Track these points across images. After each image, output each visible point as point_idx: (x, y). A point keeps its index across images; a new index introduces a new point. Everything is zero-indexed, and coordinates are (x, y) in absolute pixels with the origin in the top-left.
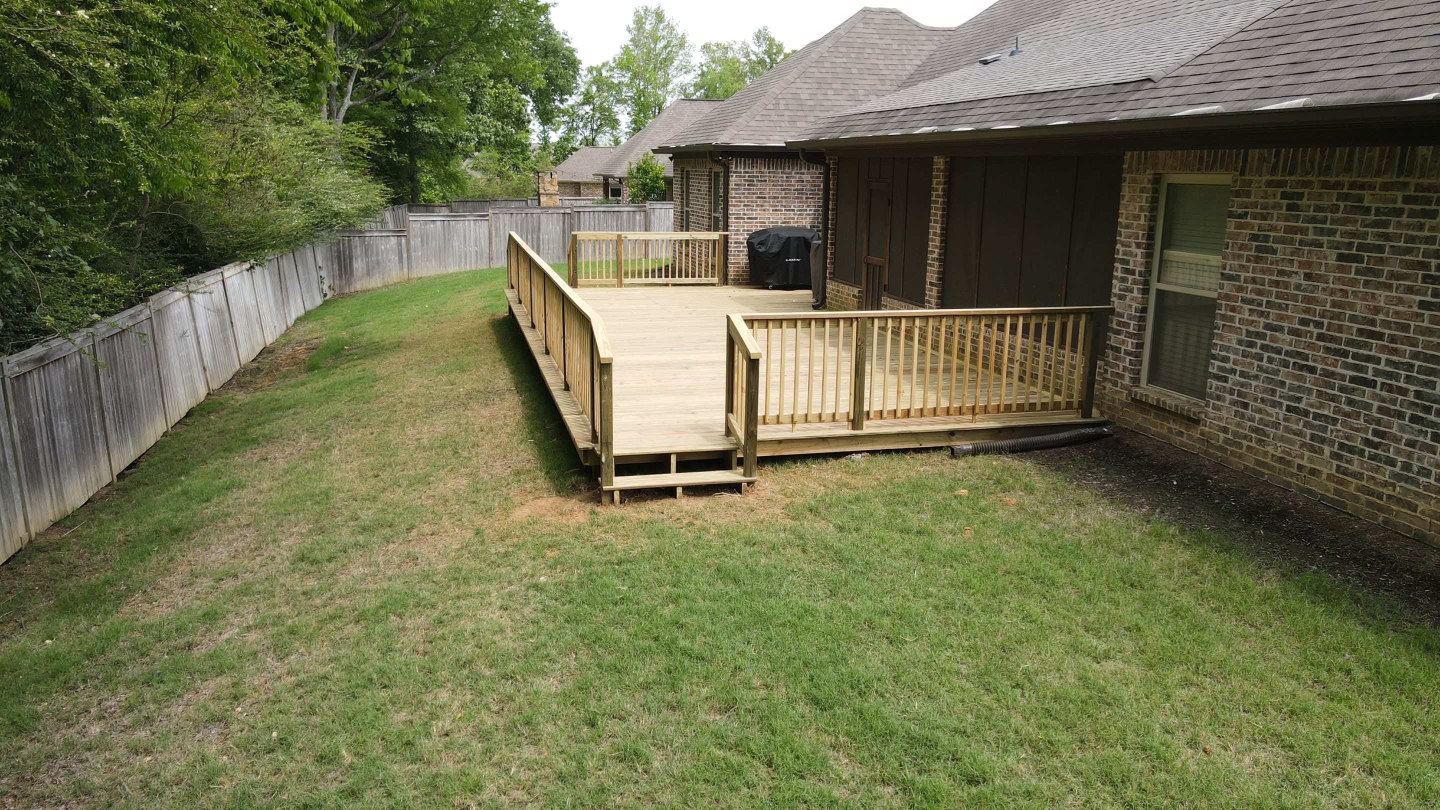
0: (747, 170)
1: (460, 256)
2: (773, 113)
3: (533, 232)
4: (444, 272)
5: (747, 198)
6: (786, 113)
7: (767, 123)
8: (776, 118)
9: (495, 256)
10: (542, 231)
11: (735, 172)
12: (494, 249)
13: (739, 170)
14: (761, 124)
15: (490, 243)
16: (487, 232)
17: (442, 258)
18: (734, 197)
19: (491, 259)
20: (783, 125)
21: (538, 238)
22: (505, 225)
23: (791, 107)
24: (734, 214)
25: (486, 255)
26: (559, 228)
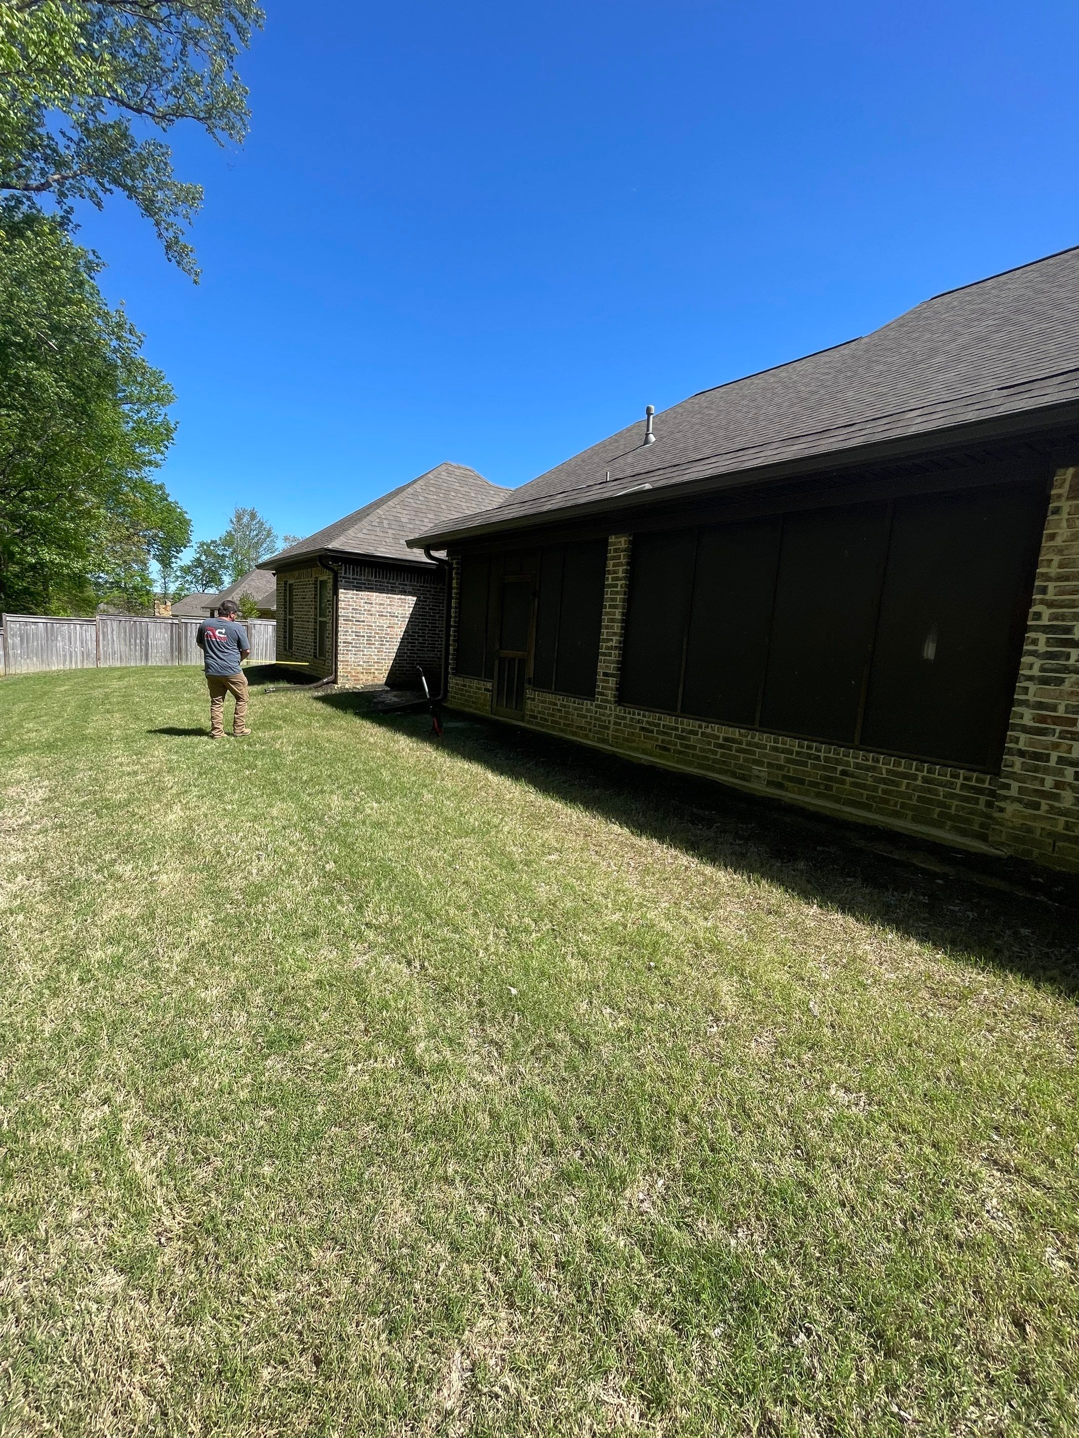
0: (355, 577)
1: (65, 656)
2: (378, 529)
3: (141, 638)
4: (45, 668)
5: (355, 602)
6: (390, 531)
7: (373, 537)
8: (382, 534)
9: (102, 657)
10: (150, 637)
11: (344, 578)
12: (102, 651)
13: (347, 576)
14: (367, 537)
15: (98, 645)
16: (94, 636)
17: (45, 657)
18: (343, 601)
19: (98, 659)
20: (387, 540)
21: (147, 643)
22: (112, 632)
23: (393, 527)
24: (343, 616)
25: (93, 655)
26: (167, 636)
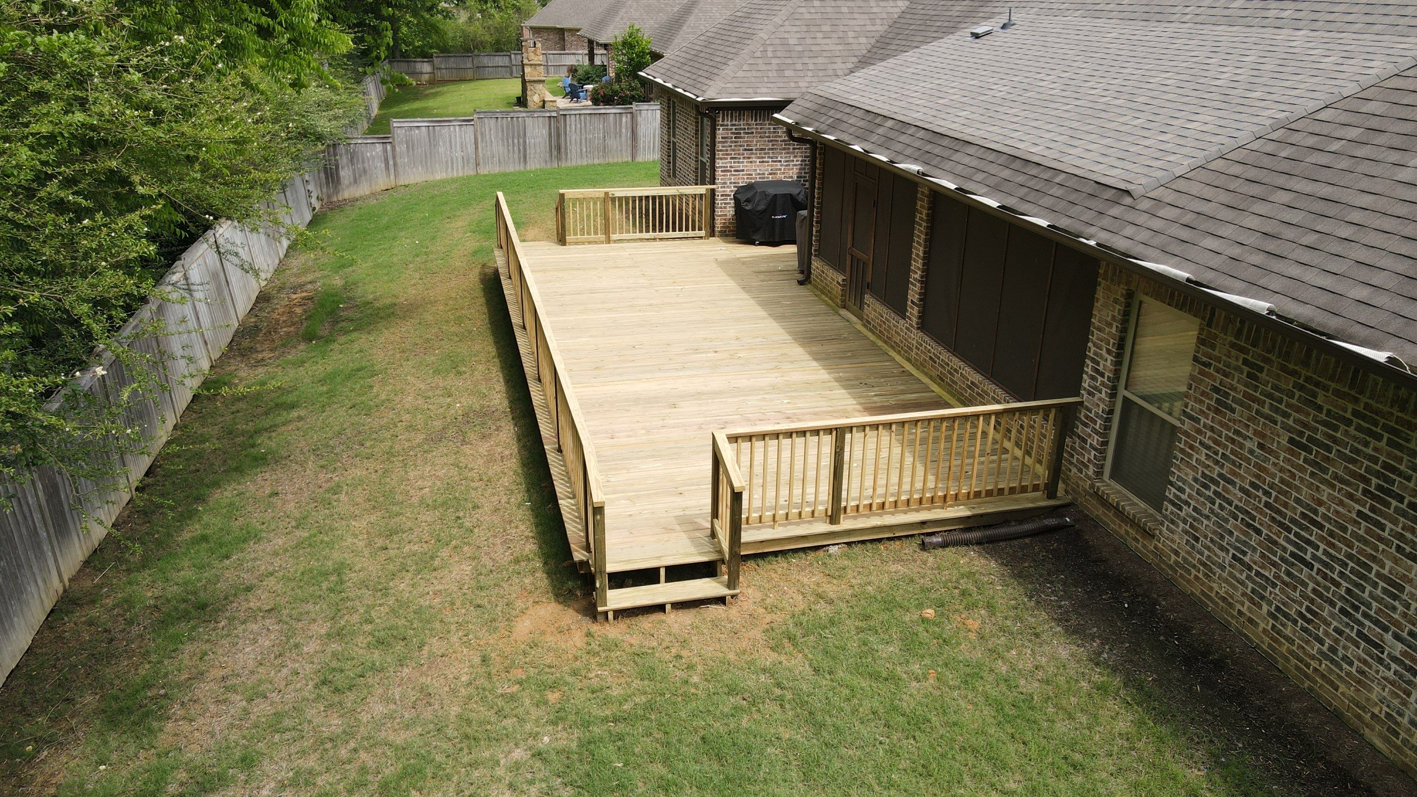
0: (734, 122)
1: (447, 162)
2: (760, 61)
3: (519, 136)
4: (430, 178)
5: (734, 150)
6: (775, 61)
8: (764, 67)
9: (481, 161)
10: (528, 135)
11: (722, 125)
12: (481, 155)
13: (725, 123)
15: (477, 148)
16: (473, 137)
17: (429, 164)
18: (721, 151)
19: (477, 165)
20: (770, 74)
21: (525, 142)
22: (490, 130)
23: (779, 54)
24: (721, 167)
25: (472, 161)
26: (545, 132)
